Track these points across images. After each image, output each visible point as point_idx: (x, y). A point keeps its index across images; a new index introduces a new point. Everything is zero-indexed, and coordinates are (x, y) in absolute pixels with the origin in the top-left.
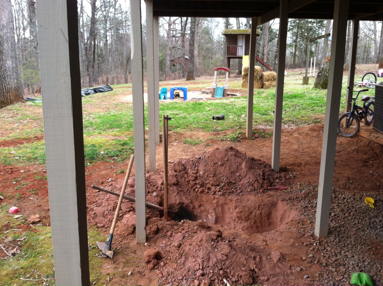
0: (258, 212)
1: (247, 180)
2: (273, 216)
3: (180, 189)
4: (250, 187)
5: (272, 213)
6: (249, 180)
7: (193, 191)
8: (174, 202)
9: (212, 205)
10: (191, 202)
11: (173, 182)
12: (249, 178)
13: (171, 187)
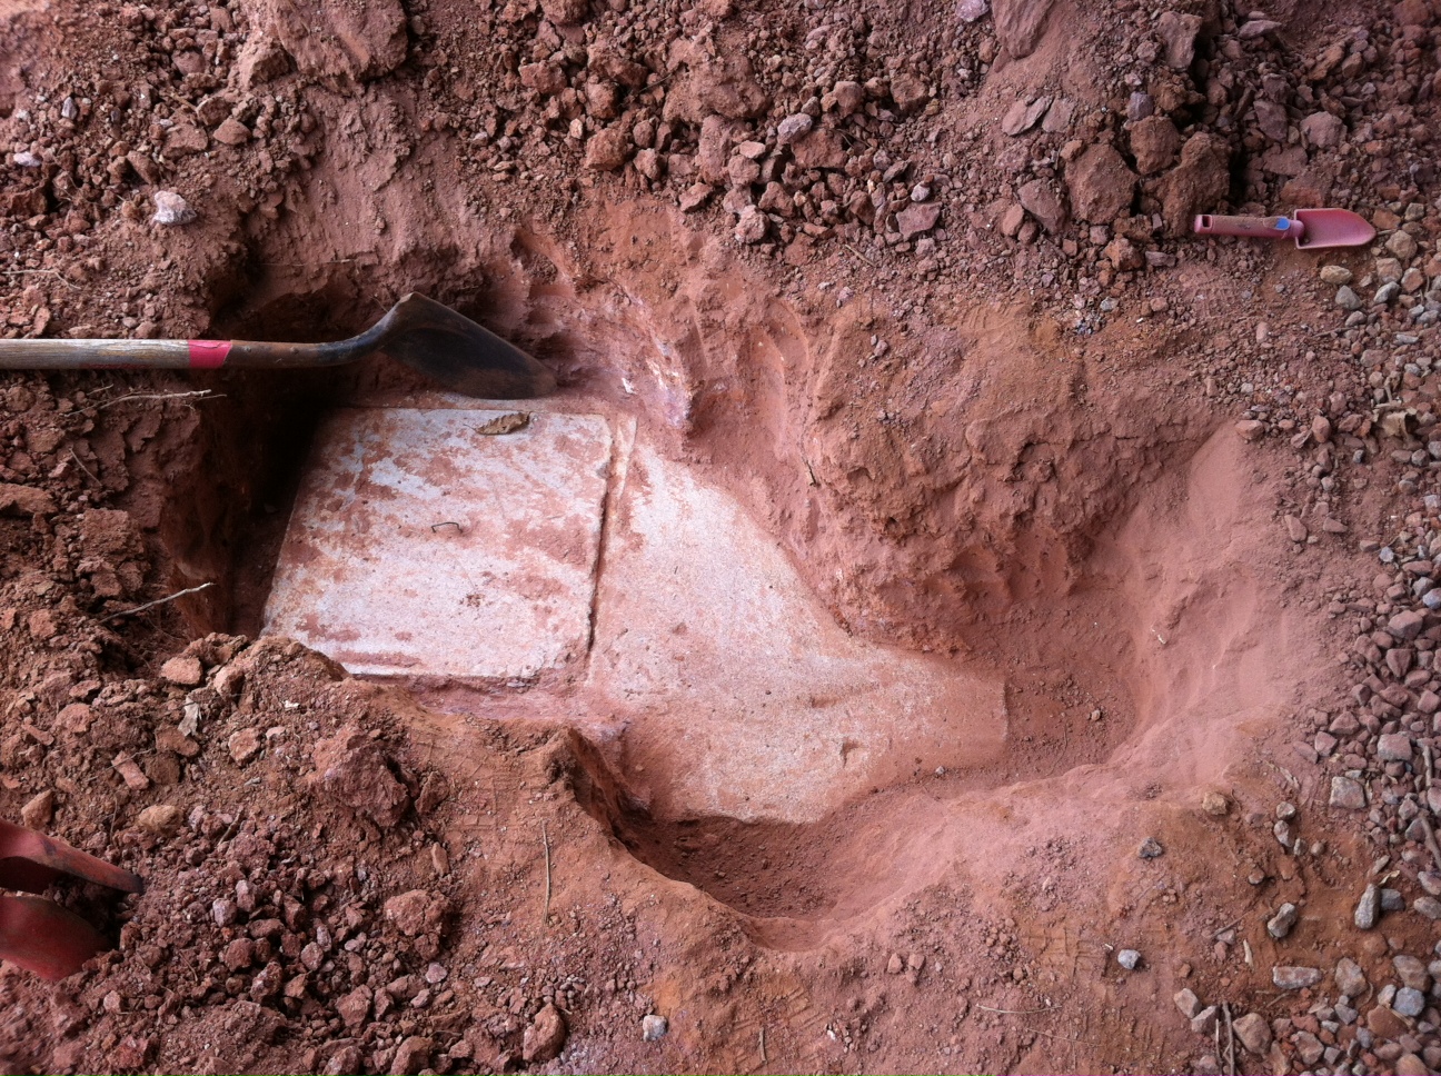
0: (1004, 502)
1: (1019, 106)
2: (1130, 541)
3: (435, 115)
4: (1029, 191)
5: (1126, 514)
6: (1039, 106)
7: (546, 139)
8: (366, 239)
9: (671, 305)
10: (520, 246)
11: (365, 60)
12: (1054, 86)
13: (347, 98)
